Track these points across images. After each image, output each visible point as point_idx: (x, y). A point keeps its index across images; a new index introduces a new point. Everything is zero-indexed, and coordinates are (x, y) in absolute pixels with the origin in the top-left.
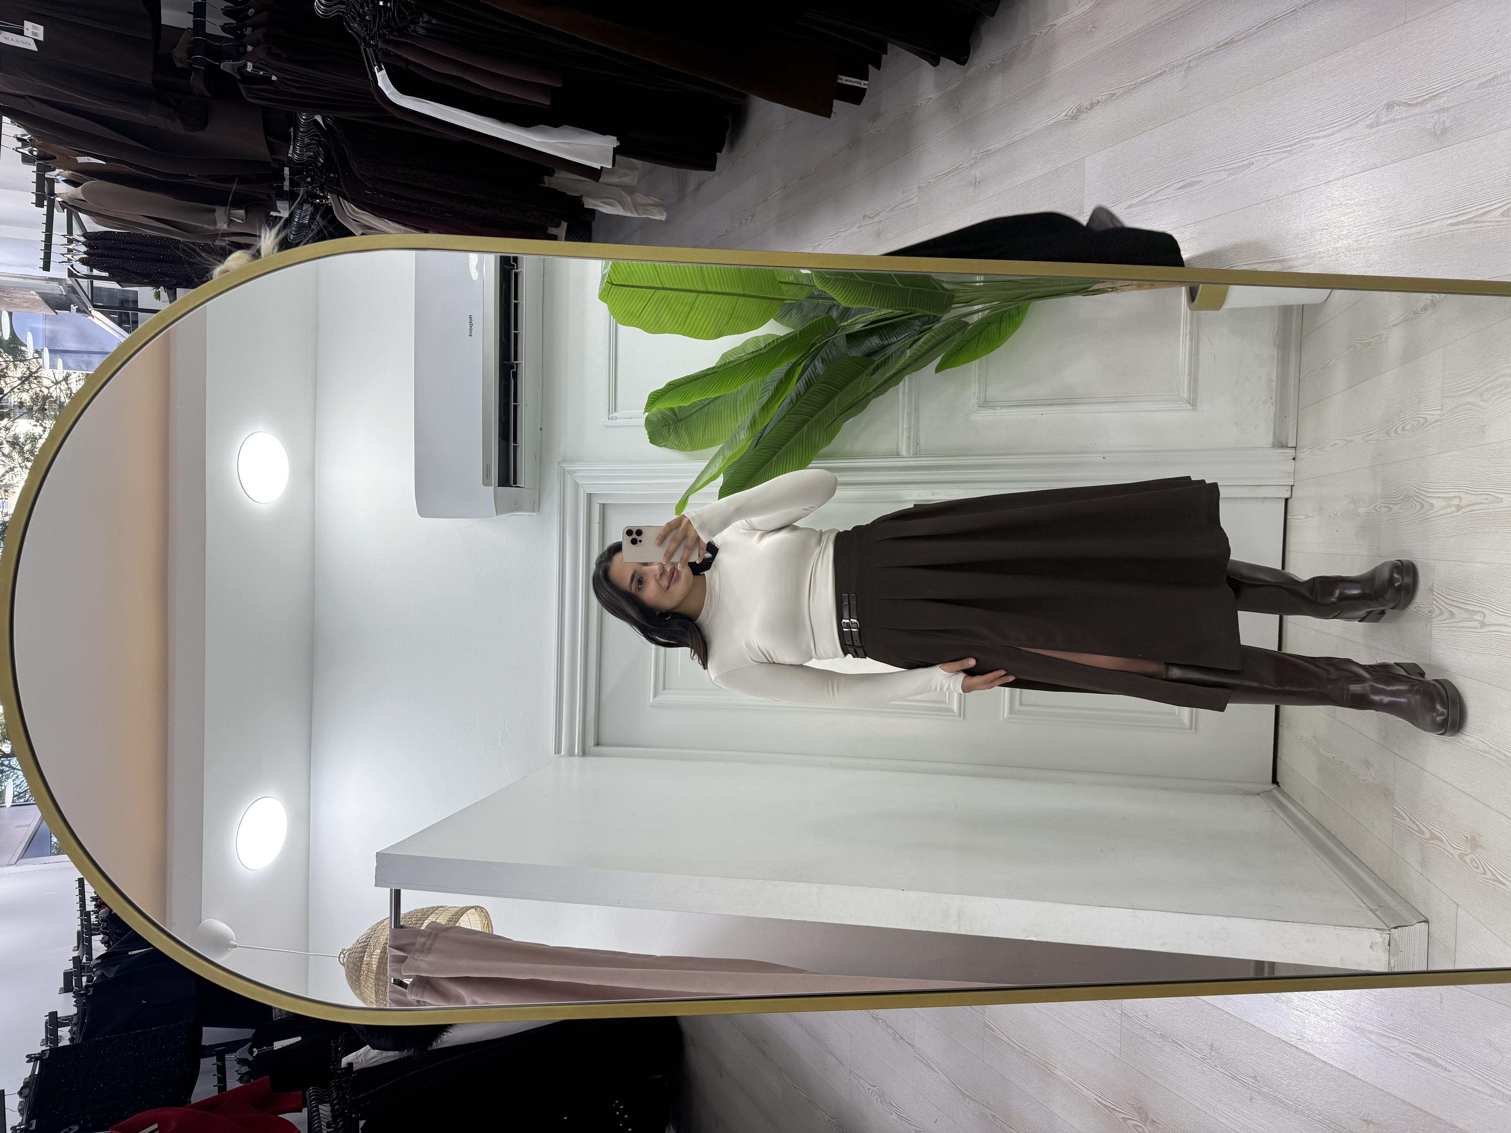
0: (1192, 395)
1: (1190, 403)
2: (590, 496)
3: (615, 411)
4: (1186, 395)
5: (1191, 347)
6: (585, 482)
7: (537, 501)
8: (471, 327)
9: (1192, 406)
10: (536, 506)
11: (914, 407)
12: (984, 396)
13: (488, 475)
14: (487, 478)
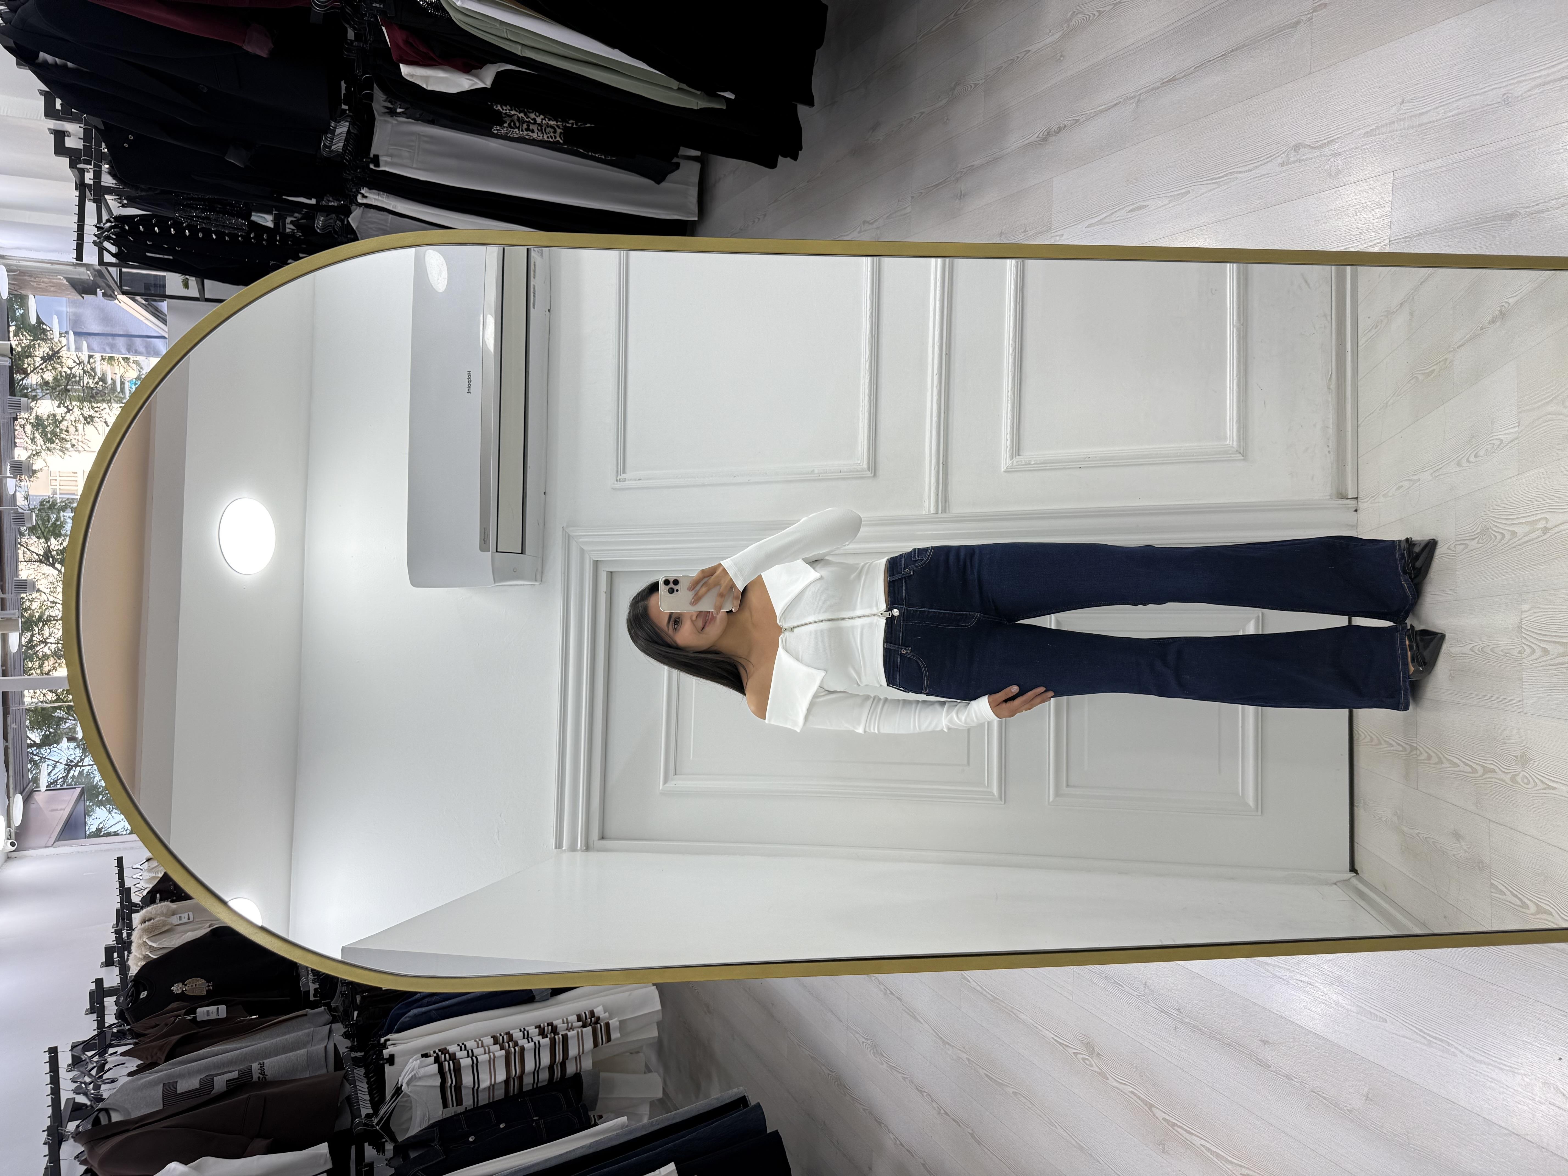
0: (1242, 443)
1: (1240, 453)
2: (596, 563)
3: (624, 472)
4: (1235, 445)
5: (1239, 393)
6: (591, 549)
7: (540, 571)
8: (469, 383)
9: (1243, 457)
10: (539, 575)
11: (941, 461)
12: (1017, 449)
13: (486, 540)
14: (485, 544)
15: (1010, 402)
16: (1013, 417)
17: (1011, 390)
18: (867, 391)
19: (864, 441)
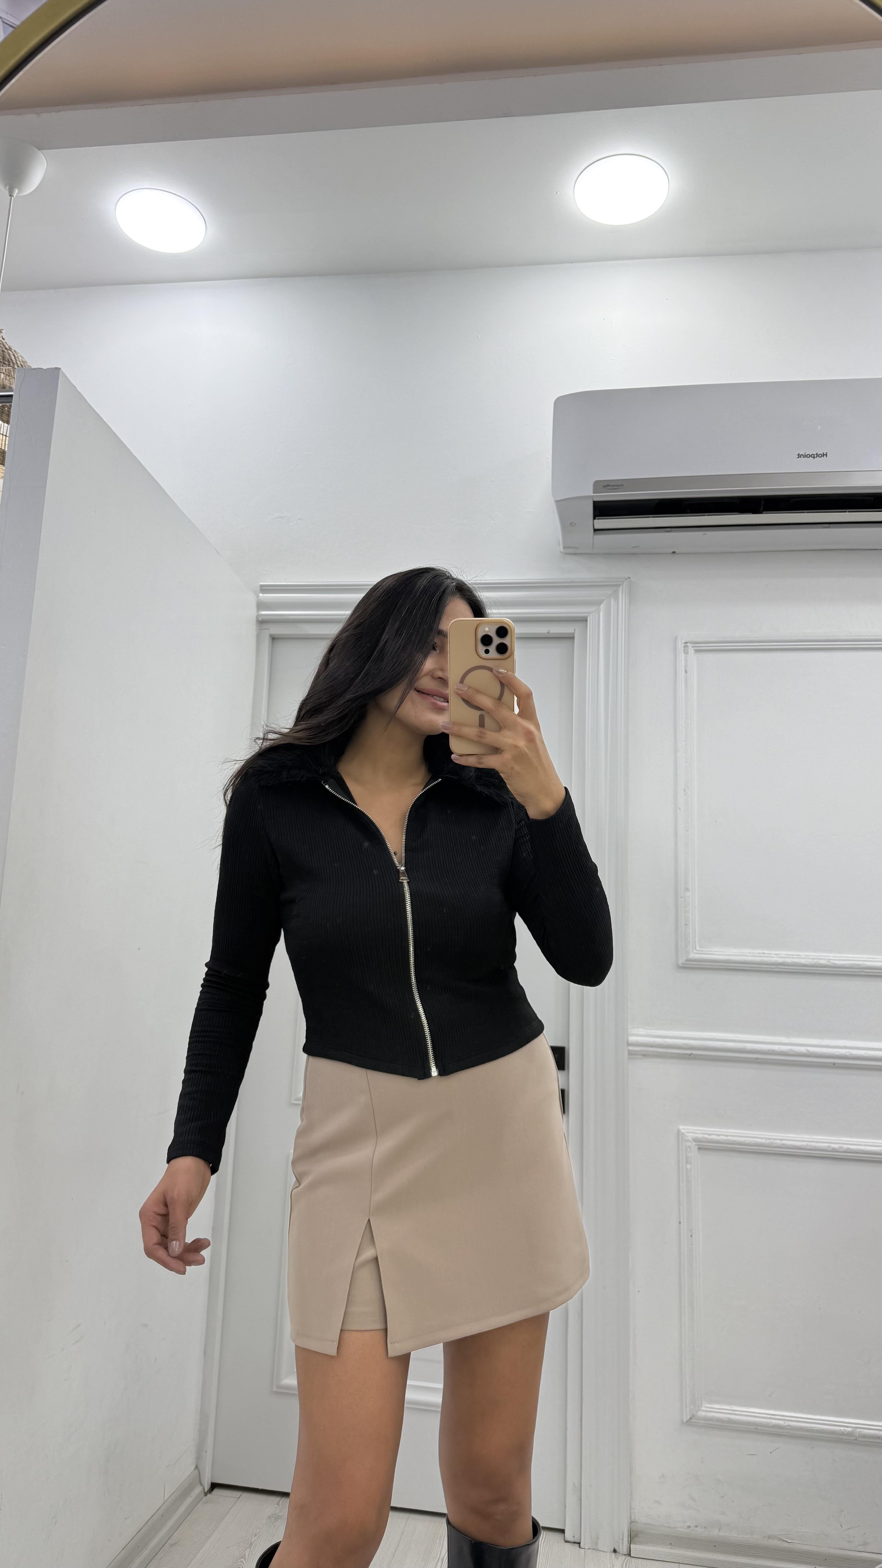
0: (703, 1422)
1: (691, 1419)
2: (584, 620)
3: (697, 651)
4: (701, 1414)
5: (768, 1426)
6: (602, 614)
7: (578, 551)
8: (810, 456)
9: (687, 1421)
10: (571, 551)
11: (695, 1052)
12: (705, 1147)
13: (608, 487)
14: (604, 486)
15: (768, 1141)
16: (748, 1144)
17: (784, 1144)
18: (789, 960)
19: (724, 955)
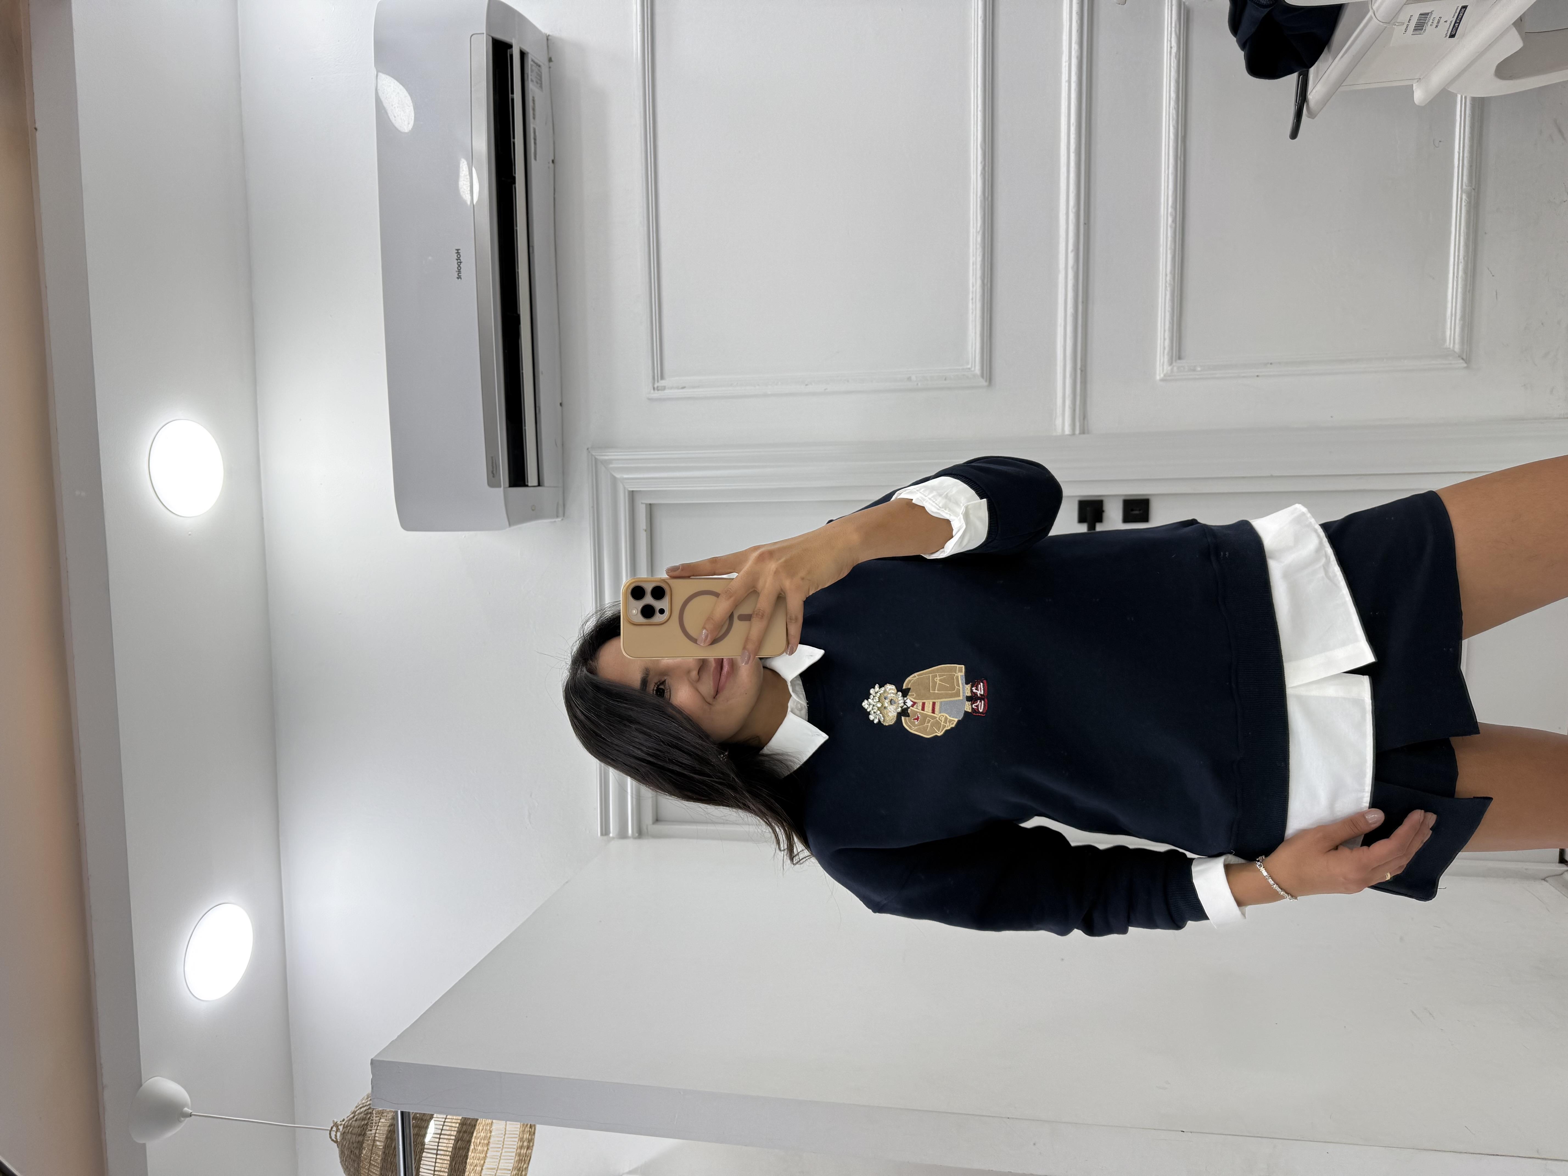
0: (1465, 347)
1: (1463, 359)
2: (632, 495)
3: (662, 378)
4: (1457, 348)
5: (1465, 280)
6: (625, 476)
7: (561, 503)
8: (459, 266)
9: (1466, 363)
10: (561, 510)
11: (1079, 365)
12: (1177, 352)
13: (494, 472)
14: (493, 477)
15: (1168, 289)
16: (1173, 309)
17: (1171, 273)
18: (979, 272)
19: (975, 339)
